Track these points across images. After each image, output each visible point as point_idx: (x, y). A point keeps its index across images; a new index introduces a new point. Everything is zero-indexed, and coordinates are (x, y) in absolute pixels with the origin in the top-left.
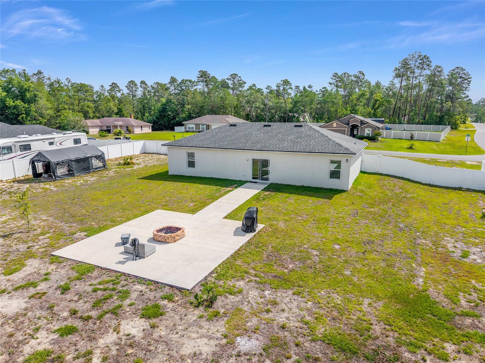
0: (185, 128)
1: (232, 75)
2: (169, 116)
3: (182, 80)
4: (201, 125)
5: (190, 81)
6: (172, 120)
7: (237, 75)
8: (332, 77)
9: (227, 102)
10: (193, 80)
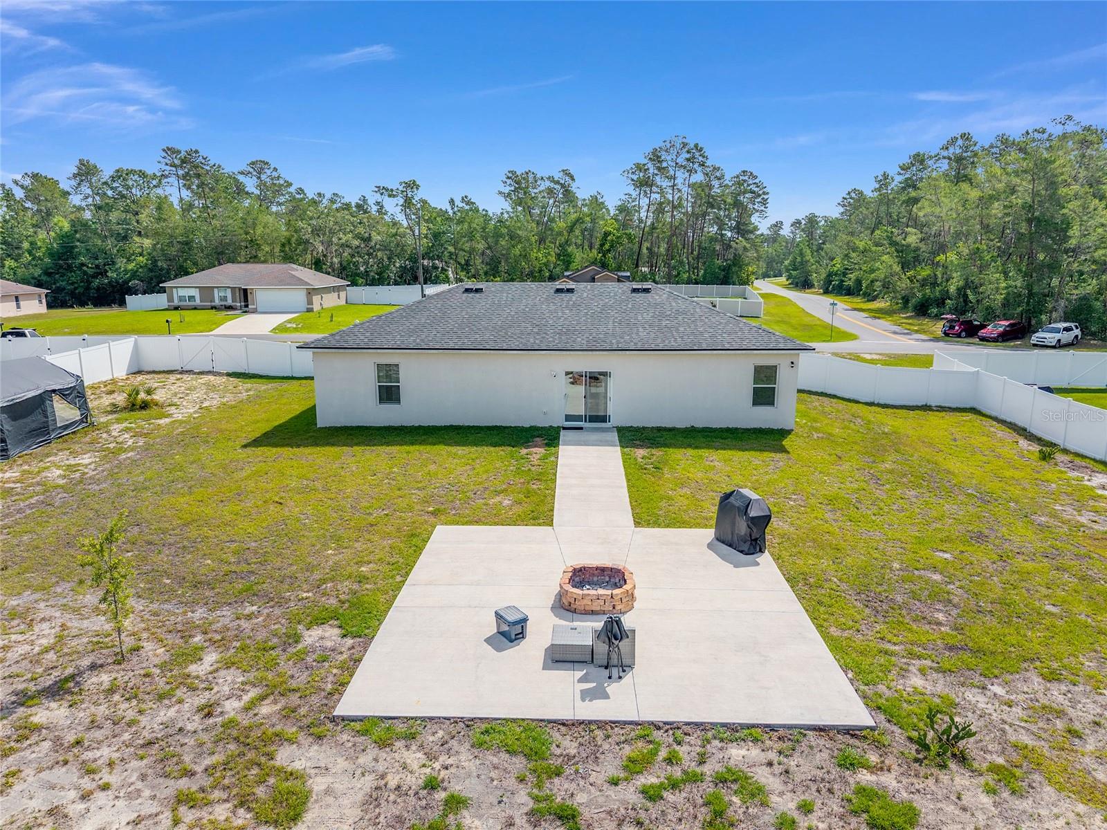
0: (170, 299)
1: (253, 163)
2: (85, 268)
3: (118, 171)
4: (216, 291)
5: (142, 174)
6: (95, 276)
7: (267, 163)
8: (505, 180)
9: (259, 230)
10: (149, 172)
